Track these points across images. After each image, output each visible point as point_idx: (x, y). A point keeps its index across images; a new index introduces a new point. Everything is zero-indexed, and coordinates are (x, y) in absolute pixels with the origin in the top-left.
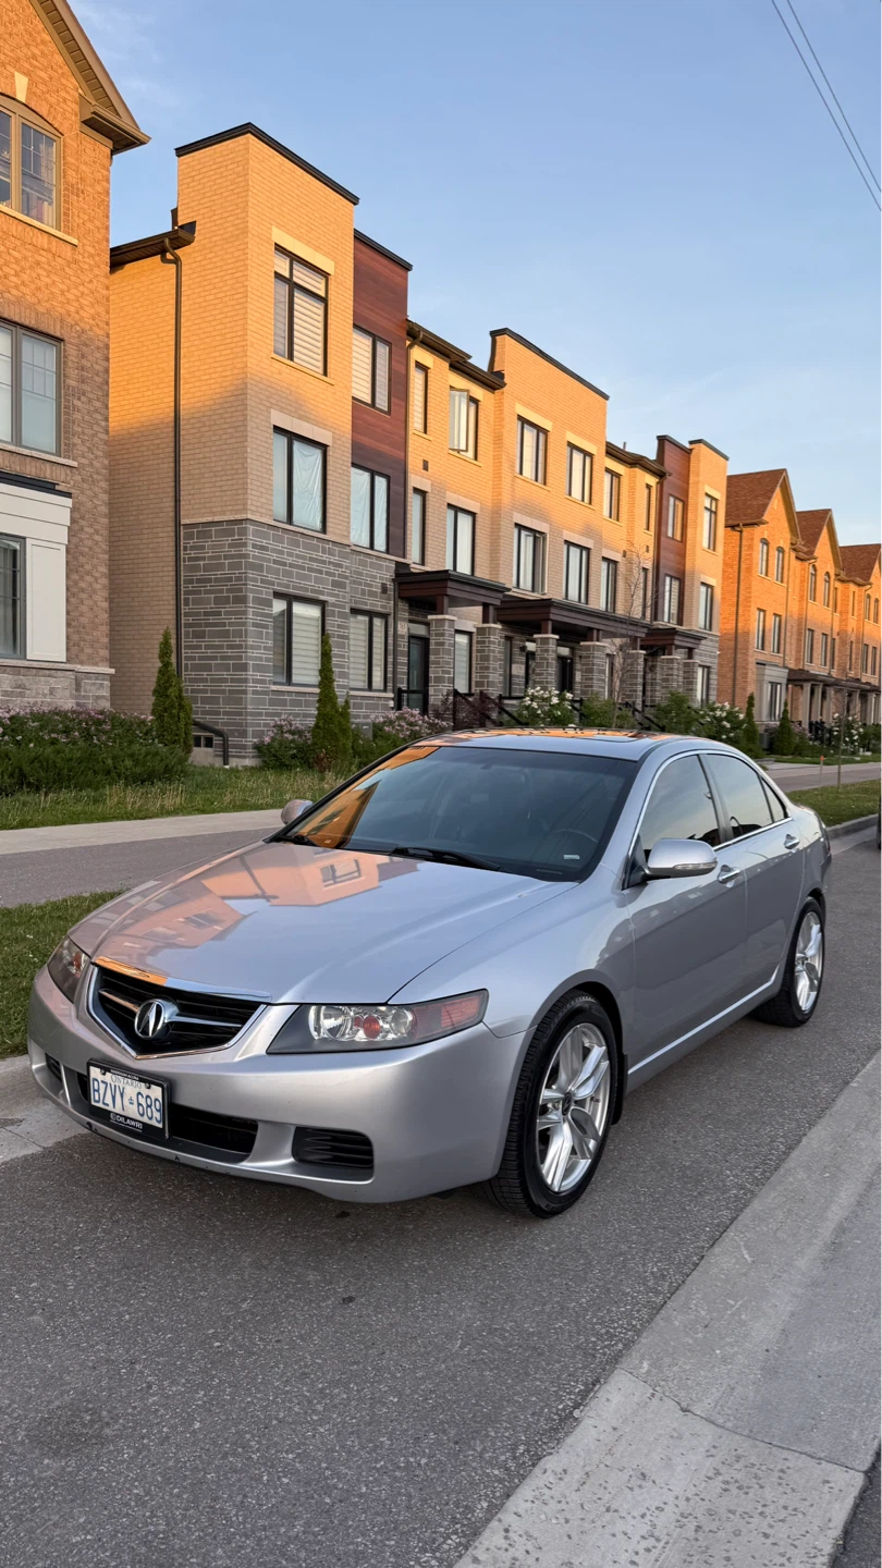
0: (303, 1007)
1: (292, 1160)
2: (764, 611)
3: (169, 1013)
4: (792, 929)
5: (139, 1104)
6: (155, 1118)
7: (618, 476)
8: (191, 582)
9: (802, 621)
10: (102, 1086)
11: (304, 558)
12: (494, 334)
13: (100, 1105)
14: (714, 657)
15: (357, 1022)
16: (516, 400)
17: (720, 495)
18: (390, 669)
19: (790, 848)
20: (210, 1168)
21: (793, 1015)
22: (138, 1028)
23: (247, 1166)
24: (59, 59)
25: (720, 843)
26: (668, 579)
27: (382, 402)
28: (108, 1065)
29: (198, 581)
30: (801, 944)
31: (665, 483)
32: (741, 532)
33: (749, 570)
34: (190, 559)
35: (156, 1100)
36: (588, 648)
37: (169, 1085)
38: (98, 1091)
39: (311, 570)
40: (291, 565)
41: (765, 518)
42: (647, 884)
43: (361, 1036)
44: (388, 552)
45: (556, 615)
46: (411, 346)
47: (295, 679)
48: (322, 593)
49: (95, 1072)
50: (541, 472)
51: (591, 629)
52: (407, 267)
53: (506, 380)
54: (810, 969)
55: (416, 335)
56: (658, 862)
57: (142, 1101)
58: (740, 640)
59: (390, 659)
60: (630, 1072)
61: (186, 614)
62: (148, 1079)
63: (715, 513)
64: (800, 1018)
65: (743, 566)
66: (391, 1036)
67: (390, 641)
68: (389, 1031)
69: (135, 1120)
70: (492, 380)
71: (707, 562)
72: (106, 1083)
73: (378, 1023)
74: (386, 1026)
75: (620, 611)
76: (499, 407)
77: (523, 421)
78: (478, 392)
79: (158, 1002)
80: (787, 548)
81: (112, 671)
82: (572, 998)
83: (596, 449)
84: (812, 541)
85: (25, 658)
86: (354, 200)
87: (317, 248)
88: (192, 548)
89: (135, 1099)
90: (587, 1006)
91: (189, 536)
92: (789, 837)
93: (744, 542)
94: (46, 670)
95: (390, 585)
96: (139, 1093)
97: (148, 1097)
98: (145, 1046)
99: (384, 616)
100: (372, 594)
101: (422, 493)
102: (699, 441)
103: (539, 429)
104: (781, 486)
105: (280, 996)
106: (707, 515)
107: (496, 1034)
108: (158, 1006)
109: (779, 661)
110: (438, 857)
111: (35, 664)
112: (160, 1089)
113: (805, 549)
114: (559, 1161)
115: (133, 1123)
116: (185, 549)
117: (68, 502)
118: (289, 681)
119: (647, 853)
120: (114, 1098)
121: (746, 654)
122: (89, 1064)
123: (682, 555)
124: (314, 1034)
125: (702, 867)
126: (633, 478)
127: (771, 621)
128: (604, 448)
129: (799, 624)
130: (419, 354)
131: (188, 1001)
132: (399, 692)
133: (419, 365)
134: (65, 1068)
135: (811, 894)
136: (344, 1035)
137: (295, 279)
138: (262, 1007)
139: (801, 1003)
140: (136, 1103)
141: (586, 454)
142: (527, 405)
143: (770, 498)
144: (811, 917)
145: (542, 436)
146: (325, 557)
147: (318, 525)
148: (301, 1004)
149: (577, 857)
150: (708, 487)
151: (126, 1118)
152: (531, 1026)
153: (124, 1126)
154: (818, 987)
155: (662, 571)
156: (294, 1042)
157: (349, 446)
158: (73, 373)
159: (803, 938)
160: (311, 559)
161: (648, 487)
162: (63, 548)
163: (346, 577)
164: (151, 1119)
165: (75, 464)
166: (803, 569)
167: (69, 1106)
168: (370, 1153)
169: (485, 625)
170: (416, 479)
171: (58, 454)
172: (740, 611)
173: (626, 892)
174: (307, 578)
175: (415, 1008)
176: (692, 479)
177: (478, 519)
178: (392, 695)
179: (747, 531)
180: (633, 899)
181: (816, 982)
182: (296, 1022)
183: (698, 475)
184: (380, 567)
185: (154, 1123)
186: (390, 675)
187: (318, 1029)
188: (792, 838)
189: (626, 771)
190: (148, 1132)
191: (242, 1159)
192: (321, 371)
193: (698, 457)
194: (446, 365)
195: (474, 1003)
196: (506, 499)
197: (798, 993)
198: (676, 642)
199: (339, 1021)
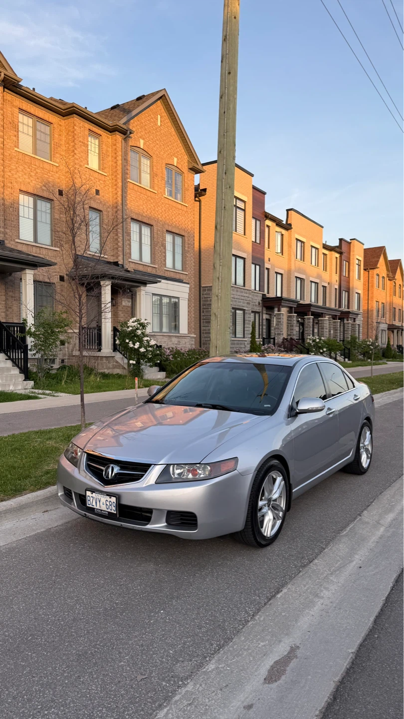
0: (168, 465)
1: (166, 524)
2: (378, 302)
3: (117, 470)
4: (358, 434)
5: (107, 505)
6: (113, 510)
7: (326, 255)
8: (205, 305)
9: (391, 304)
10: (91, 498)
11: (239, 296)
12: (288, 210)
13: (91, 506)
14: (361, 321)
15: (189, 471)
16: (295, 234)
17: (361, 259)
18: (261, 331)
19: (356, 400)
20: (134, 528)
21: (360, 470)
22: (105, 475)
23: (150, 527)
24: (183, 150)
25: (326, 399)
26: (344, 292)
27: (258, 241)
28: (93, 490)
29: (207, 305)
30: (362, 440)
31: (343, 256)
32: (369, 271)
33: (373, 286)
34: (205, 298)
35: (114, 502)
36: (322, 320)
37: (118, 497)
38: (90, 500)
39: (241, 299)
40: (237, 299)
41: (378, 266)
42: (297, 416)
43: (190, 476)
44: (260, 291)
45: (313, 309)
46: (265, 220)
47: (237, 336)
48: (244, 307)
49: (88, 493)
50: (303, 258)
51: (322, 313)
52: (264, 193)
53: (292, 227)
54: (367, 450)
55: (268, 216)
56: (302, 407)
57: (108, 503)
58: (369, 313)
59: (261, 327)
60: (293, 491)
61: (203, 316)
62: (110, 495)
63: (360, 265)
64: (363, 471)
65: (370, 285)
66: (202, 476)
67: (261, 321)
68: (201, 473)
69: (105, 511)
70: (288, 227)
71: (358, 285)
72: (93, 497)
73: (197, 471)
74: (200, 472)
75: (328, 305)
76: (290, 236)
77: (297, 240)
78: (284, 232)
79: (112, 465)
80: (385, 276)
81: (195, 336)
82: (269, 462)
83: (319, 246)
84: (394, 272)
85: (179, 333)
86: (252, 175)
87: (243, 194)
88: (205, 294)
89: (105, 502)
90: (276, 464)
91: (205, 290)
92: (355, 396)
93: (370, 276)
94: (184, 337)
95: (261, 303)
96: (107, 500)
97: (110, 501)
98: (107, 482)
99: (259, 313)
100: (256, 305)
101: (268, 269)
102: (354, 239)
103: (302, 242)
104: (383, 254)
105: (159, 462)
106: (357, 266)
107: (242, 474)
108: (112, 467)
109: (384, 322)
110: (214, 407)
111: (182, 335)
112: (115, 498)
113: (392, 276)
114: (269, 525)
115: (104, 512)
116: (203, 294)
117: (188, 286)
118: (235, 337)
119: (297, 403)
120: (96, 503)
121: (372, 319)
122: (86, 490)
123: (349, 282)
124: (173, 476)
125: (319, 408)
126: (331, 256)
127: (381, 305)
128: (322, 246)
129: (390, 306)
130: (268, 222)
131: (123, 464)
132: (264, 339)
133: (268, 226)
134: (74, 492)
135: (365, 419)
136: (184, 475)
137: (237, 205)
138: (153, 466)
139: (363, 465)
140: (105, 504)
141: (316, 248)
142: (298, 234)
143: (380, 258)
144: (366, 428)
145: (303, 244)
146: (245, 295)
147: (242, 284)
148: (167, 464)
149: (269, 406)
150: (357, 256)
151: (101, 510)
152: (255, 472)
153: (101, 514)
154: (370, 457)
155: (342, 289)
156: (165, 479)
157: (251, 257)
158: (186, 246)
159: (363, 437)
160: (242, 296)
161: (336, 258)
162: (187, 300)
163: (250, 301)
164: (111, 510)
165: (187, 273)
166: (391, 284)
167: (76, 508)
168: (196, 520)
169: (279, 313)
170: (267, 265)
171: (183, 270)
172: (369, 302)
173: (289, 419)
174: (240, 302)
175: (211, 465)
176: (351, 253)
177: (284, 276)
178: (261, 340)
179: (371, 271)
180: (292, 422)
181: (369, 455)
182: (165, 471)
183: (354, 251)
184: (257, 296)
185: (113, 511)
186: (261, 333)
187: (174, 474)
188: (357, 396)
189: (288, 370)
190: (110, 516)
191: (147, 524)
192: (243, 233)
193: (354, 246)
194: (275, 224)
195: (233, 462)
196: (293, 268)
197: (362, 461)
198: (350, 316)
199: (182, 471)
